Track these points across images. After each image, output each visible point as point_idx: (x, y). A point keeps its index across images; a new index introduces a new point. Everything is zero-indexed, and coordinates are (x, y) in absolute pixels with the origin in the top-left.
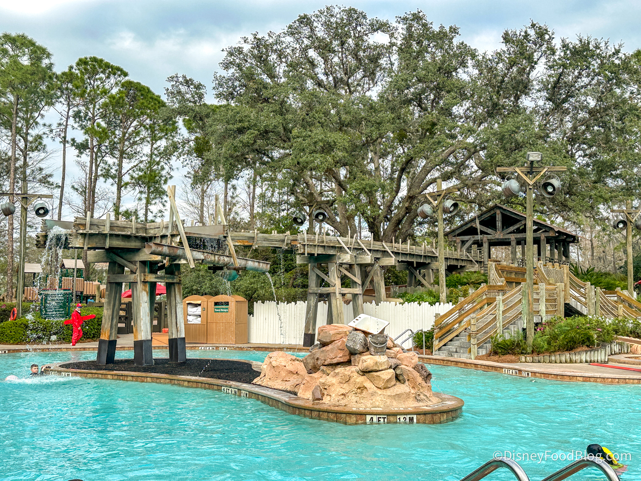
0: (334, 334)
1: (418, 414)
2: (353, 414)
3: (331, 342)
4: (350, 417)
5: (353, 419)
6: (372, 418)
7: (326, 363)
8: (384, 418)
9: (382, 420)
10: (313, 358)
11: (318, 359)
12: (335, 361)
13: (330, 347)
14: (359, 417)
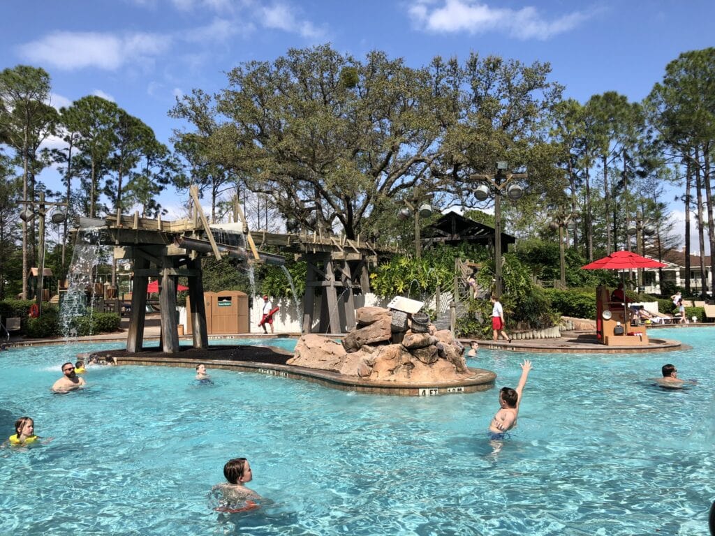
0: (374, 315)
1: (465, 386)
2: (406, 388)
3: (373, 322)
4: (404, 391)
5: (407, 392)
6: (424, 391)
7: (369, 341)
8: (435, 391)
9: (433, 392)
10: (354, 338)
11: (359, 339)
12: (377, 340)
13: (372, 326)
14: (412, 390)
